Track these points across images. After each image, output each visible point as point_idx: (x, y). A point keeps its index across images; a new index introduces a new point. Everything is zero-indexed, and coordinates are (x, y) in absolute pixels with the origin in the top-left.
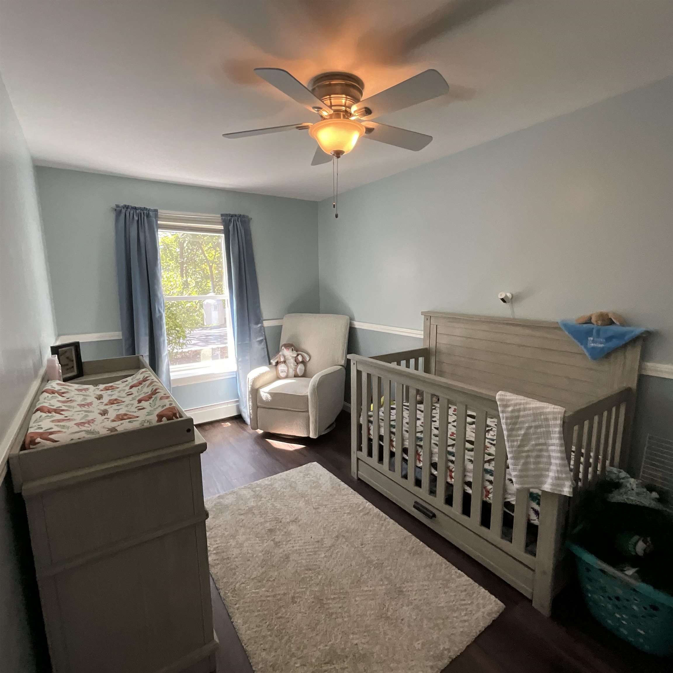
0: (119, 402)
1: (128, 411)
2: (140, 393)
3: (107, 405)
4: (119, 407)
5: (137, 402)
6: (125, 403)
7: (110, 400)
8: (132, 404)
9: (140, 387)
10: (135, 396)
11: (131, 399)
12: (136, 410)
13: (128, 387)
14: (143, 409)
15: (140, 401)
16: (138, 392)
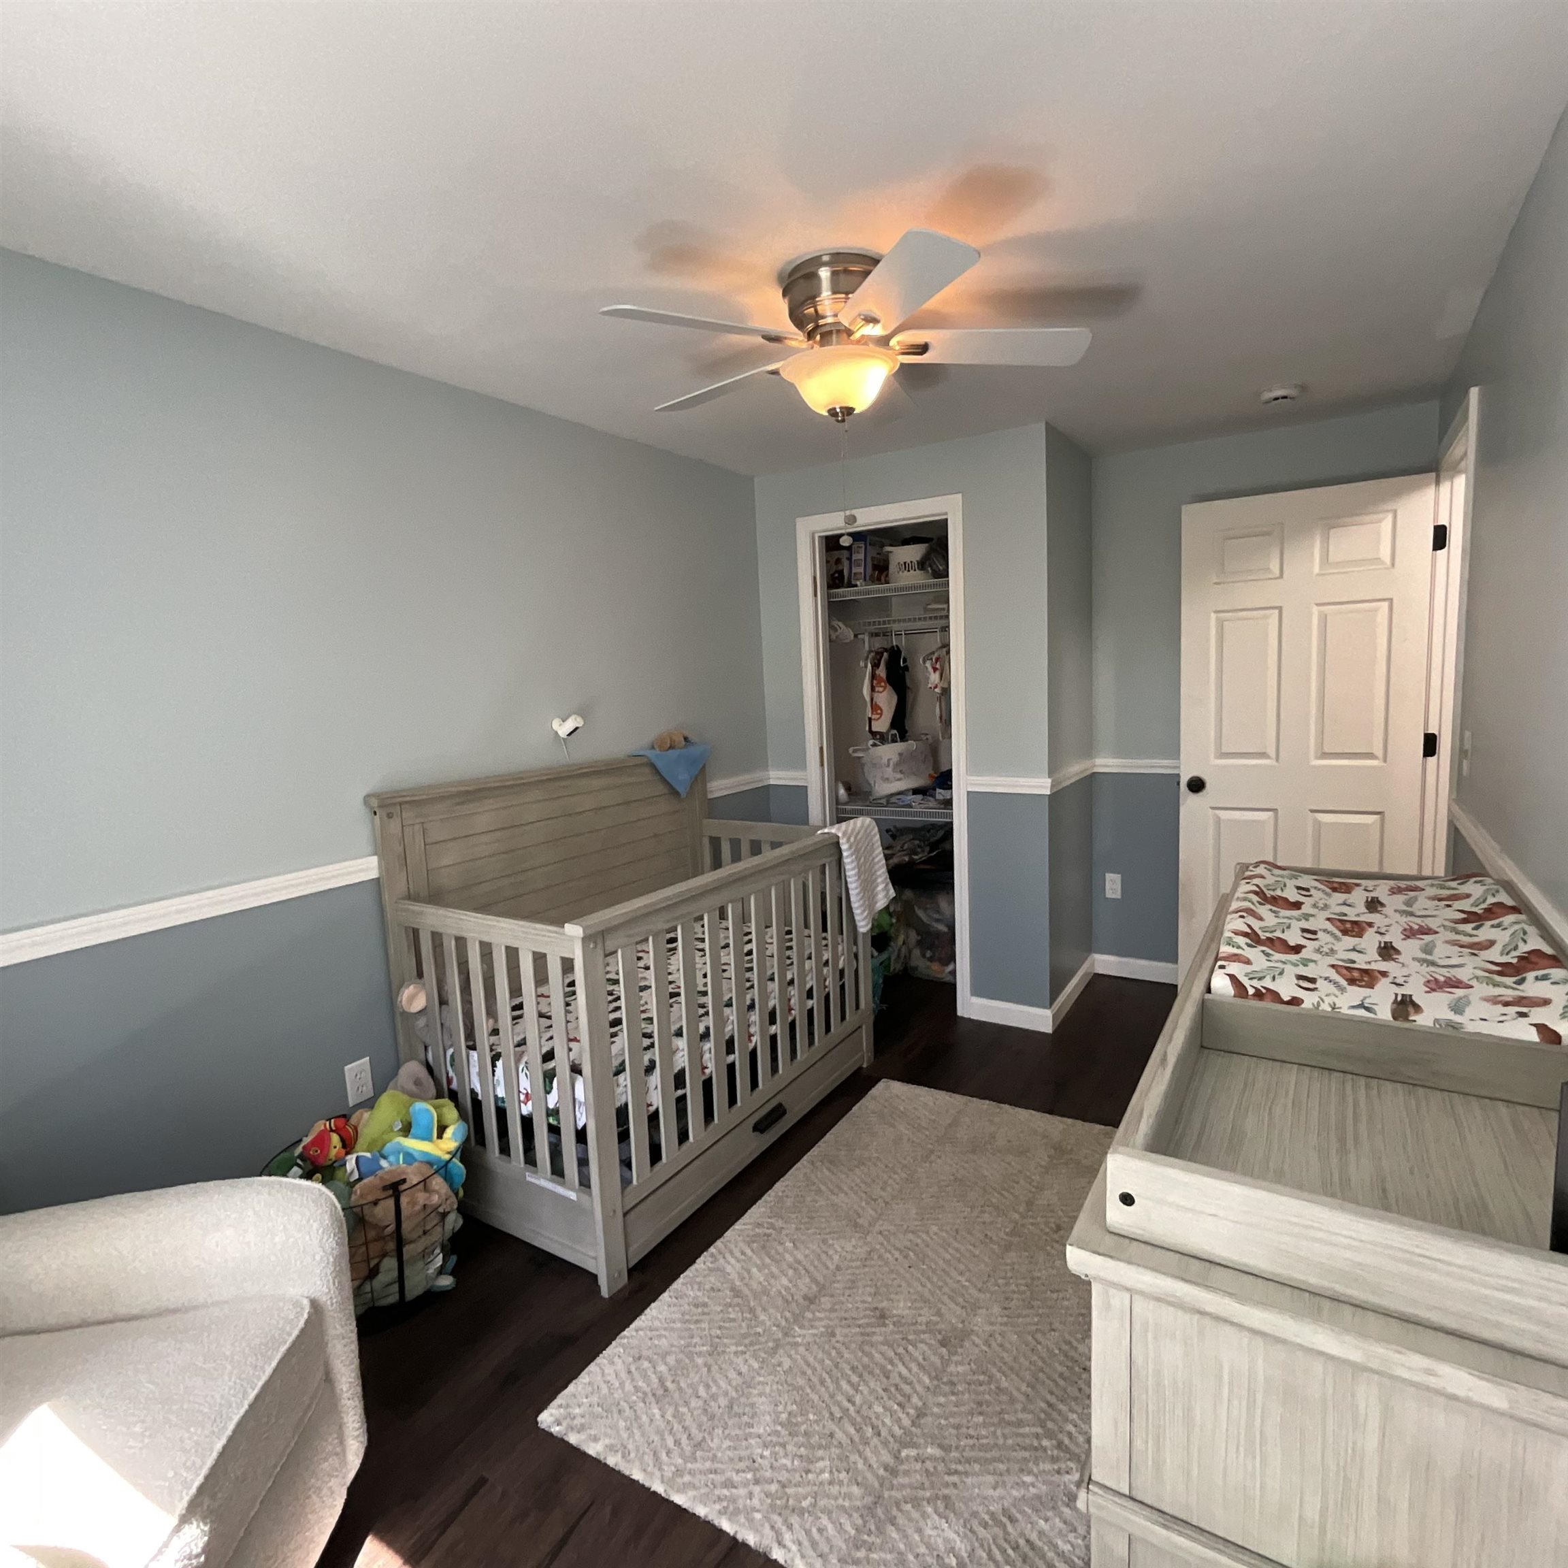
0: (1345, 972)
1: (1327, 894)
2: (1285, 920)
3: (1380, 972)
4: (1345, 909)
5: (1303, 906)
6: (1327, 914)
7: (1371, 986)
8: (1315, 906)
9: (1278, 934)
10: (1299, 920)
11: (1311, 919)
12: (1313, 892)
13: (1304, 954)
14: (1299, 888)
15: (1297, 905)
16: (1289, 927)
